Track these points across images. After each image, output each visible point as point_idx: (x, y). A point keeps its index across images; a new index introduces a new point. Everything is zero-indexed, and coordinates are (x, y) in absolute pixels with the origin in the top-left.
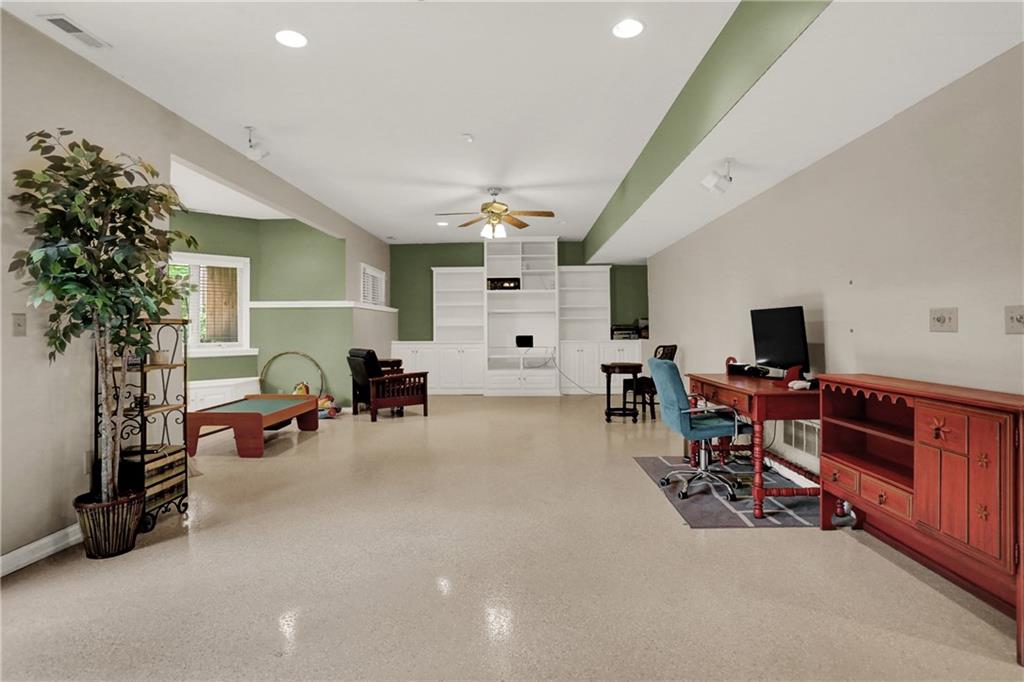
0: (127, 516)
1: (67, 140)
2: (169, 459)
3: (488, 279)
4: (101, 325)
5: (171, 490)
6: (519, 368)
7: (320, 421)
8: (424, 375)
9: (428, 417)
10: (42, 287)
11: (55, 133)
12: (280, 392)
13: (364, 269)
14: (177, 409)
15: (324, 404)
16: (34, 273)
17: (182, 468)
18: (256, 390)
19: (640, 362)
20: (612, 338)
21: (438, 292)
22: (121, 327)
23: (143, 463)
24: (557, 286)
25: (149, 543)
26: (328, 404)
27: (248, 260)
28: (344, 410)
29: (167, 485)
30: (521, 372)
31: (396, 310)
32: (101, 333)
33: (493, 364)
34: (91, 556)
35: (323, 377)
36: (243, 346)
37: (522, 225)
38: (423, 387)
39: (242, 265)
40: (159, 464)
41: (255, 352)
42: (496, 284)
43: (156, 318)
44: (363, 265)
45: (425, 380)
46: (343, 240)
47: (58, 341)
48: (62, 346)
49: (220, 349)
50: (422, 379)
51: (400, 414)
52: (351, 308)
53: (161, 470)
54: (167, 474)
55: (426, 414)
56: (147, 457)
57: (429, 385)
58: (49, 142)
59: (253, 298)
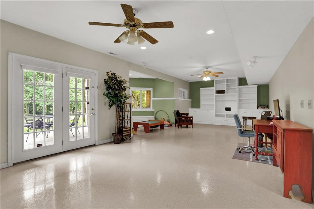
0: (119, 137)
1: (111, 73)
2: (128, 129)
3: (216, 91)
4: (116, 104)
5: (128, 135)
6: (225, 117)
7: (165, 127)
8: (192, 117)
9: (193, 128)
10: (107, 98)
11: (109, 72)
12: (159, 120)
13: (180, 89)
14: (129, 120)
15: (167, 123)
16: (106, 95)
17: (130, 131)
18: (153, 119)
19: (256, 117)
20: (258, 109)
21: (202, 95)
22: (119, 104)
23: (123, 129)
24: (237, 92)
25: (123, 143)
26: (169, 123)
27: (152, 88)
28: (173, 125)
29: (127, 134)
30: (226, 118)
31: (191, 100)
32: (116, 105)
33: (217, 115)
34: (114, 143)
35: (168, 116)
36: (151, 109)
37: (217, 76)
38: (192, 121)
39: (151, 89)
40: (125, 130)
41: (154, 110)
42: (219, 92)
43: (124, 102)
44: (179, 88)
45: (192, 118)
46: (173, 83)
47: (110, 106)
48: (111, 107)
49: (146, 109)
50: (191, 118)
51: (187, 127)
52: (175, 100)
53: (126, 131)
54: (127, 132)
55: (192, 128)
56: (123, 128)
57: (193, 120)
58: (109, 73)
59: (153, 98)
